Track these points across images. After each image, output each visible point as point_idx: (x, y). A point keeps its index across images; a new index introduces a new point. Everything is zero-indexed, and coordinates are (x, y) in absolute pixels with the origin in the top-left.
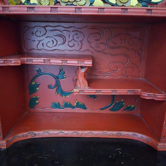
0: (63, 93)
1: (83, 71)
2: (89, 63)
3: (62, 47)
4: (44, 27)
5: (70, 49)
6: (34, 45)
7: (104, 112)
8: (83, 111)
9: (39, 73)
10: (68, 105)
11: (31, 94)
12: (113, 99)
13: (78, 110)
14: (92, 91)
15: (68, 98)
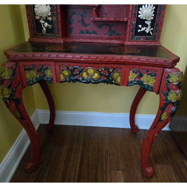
0: (85, 25)
1: (94, 9)
7: (106, 36)
8: (95, 35)
9: (74, 13)
10: (88, 32)
11: (69, 25)
12: (110, 29)
13: (92, 35)
14: (99, 19)
15: (88, 28)
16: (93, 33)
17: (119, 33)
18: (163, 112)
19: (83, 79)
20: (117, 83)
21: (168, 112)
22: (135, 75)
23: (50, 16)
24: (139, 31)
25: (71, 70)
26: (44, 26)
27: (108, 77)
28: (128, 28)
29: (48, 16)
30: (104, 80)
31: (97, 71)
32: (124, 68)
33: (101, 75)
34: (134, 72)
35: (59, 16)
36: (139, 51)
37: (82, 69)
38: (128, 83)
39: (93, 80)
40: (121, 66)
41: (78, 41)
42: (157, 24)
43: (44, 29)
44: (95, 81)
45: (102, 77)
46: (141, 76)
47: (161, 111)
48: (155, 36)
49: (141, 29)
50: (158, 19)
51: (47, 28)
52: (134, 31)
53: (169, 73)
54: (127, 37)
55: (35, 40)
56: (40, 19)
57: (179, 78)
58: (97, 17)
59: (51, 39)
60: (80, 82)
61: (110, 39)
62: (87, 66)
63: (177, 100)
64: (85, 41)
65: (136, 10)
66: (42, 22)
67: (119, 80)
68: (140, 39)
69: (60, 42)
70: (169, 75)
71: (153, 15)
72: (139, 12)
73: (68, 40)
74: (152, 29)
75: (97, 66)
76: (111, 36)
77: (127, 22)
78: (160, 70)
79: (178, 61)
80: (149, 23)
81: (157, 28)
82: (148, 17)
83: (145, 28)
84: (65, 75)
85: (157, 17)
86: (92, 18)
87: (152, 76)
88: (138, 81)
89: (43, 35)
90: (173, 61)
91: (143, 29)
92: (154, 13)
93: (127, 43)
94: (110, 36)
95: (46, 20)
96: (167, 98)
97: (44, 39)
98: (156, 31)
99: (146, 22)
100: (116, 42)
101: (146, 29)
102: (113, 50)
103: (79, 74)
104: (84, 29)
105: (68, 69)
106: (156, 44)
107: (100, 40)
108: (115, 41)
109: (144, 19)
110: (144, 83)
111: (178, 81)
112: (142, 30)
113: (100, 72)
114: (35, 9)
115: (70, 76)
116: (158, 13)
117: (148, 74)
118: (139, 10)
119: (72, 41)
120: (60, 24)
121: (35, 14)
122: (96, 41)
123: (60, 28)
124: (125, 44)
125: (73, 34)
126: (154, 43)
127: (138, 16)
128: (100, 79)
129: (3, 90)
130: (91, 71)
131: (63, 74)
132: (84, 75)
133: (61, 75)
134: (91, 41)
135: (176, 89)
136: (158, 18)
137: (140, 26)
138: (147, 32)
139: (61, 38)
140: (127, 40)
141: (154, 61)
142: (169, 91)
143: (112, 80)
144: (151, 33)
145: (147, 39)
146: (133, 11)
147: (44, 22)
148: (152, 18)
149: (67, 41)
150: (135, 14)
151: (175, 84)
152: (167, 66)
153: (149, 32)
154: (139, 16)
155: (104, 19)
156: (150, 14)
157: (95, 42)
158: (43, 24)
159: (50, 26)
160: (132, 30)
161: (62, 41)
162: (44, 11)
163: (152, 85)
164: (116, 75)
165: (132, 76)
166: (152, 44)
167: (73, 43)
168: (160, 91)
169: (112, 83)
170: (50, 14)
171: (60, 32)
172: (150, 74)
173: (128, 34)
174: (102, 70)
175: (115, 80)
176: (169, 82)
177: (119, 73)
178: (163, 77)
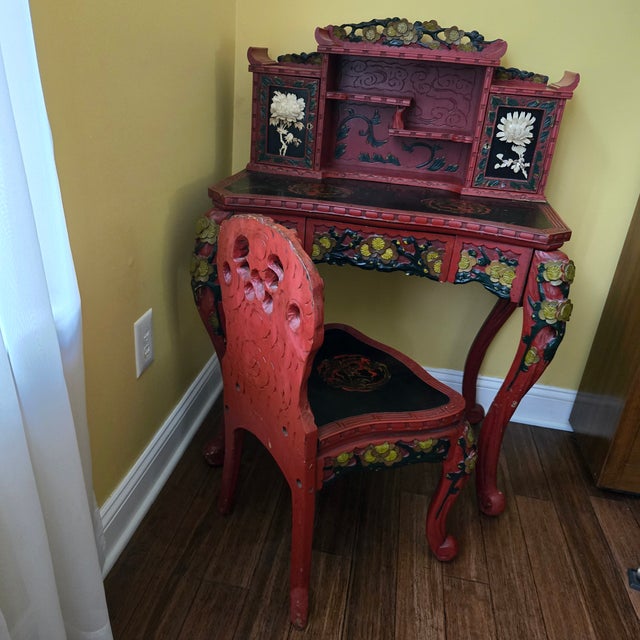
0: (375, 143)
1: (401, 111)
2: (406, 103)
3: (381, 86)
4: (366, 62)
5: (390, 88)
6: (351, 81)
7: (420, 171)
8: (395, 168)
9: (352, 114)
10: (378, 159)
11: (338, 140)
12: (433, 155)
13: (390, 166)
14: (407, 133)
15: (380, 150)
16: (391, 160)
17: (452, 167)
18: (528, 349)
19: (360, 259)
20: (432, 273)
21: (540, 347)
22: (474, 261)
23: (302, 121)
24: (497, 166)
25: (337, 238)
26: (285, 141)
27: (414, 260)
28: (473, 159)
29: (298, 121)
30: (405, 265)
31: (391, 244)
32: (451, 243)
33: (400, 253)
34: (470, 253)
35: (321, 122)
36: (488, 211)
37: (361, 238)
38: (457, 277)
39: (381, 262)
40: (444, 238)
41: (356, 177)
42: (539, 155)
43: (285, 147)
44: (385, 265)
45: (402, 258)
46: (486, 263)
47: (525, 345)
48: (533, 180)
49: (501, 163)
50: (541, 145)
51: (291, 146)
52: (485, 164)
53: (545, 260)
54: (469, 177)
55: (261, 168)
56: (279, 125)
57: (563, 271)
58: (405, 129)
59: (295, 169)
60: (354, 264)
61: (429, 178)
62: (373, 233)
63: (558, 321)
64: (370, 178)
65: (492, 121)
66: (282, 131)
67: (437, 268)
68: (499, 184)
69: (315, 177)
70: (542, 266)
71: (531, 136)
72: (500, 127)
73: (332, 175)
74: (528, 165)
75: (393, 233)
76: (433, 173)
77: (470, 145)
78: (525, 253)
79: (568, 239)
80: (520, 151)
81: (540, 163)
82: (518, 139)
83: (511, 161)
84: (324, 247)
85: (540, 139)
86: (391, 131)
87: (509, 265)
88: (478, 275)
89: (280, 160)
90: (554, 236)
91: (507, 163)
92: (531, 131)
93: (468, 191)
94: (429, 172)
95: (292, 129)
96: (537, 316)
97: (280, 167)
98: (536, 169)
99: (514, 149)
100: (442, 186)
101: (512, 164)
102: (432, 204)
103: (353, 247)
104: (371, 150)
105: (333, 235)
106: (537, 199)
107: (405, 180)
108: (440, 184)
109: (509, 141)
110: (492, 279)
111: (561, 279)
112: (503, 166)
113: (398, 246)
114: (273, 106)
115: (334, 250)
116: (541, 131)
117: (500, 261)
118: (499, 122)
119: (340, 176)
120: (320, 138)
121: (270, 114)
122: (396, 181)
123: (319, 146)
124: (463, 193)
125: (343, 161)
126: (531, 196)
127: (495, 135)
128: (396, 261)
129: (198, 266)
130: (379, 242)
131: (319, 244)
132: (365, 250)
133: (315, 247)
134: (384, 180)
135: (557, 297)
136: (542, 142)
137: (500, 156)
138: (516, 171)
139: (317, 168)
140: (469, 184)
141: (513, 233)
142: (541, 300)
143: (424, 265)
144: (524, 173)
145: (514, 185)
146: (486, 122)
147: (285, 132)
148: (528, 142)
149: (329, 175)
150: (489, 130)
151: (554, 284)
152: (541, 247)
153: (521, 171)
154: (498, 135)
155: (420, 134)
156: (523, 132)
157: (393, 182)
158: (284, 135)
159: (298, 142)
160: (482, 163)
161: (318, 176)
162: (292, 110)
163: (509, 286)
164: (431, 256)
165: (466, 263)
166: (527, 198)
167: (344, 182)
168: (526, 300)
169: (423, 274)
170: (301, 117)
171: (318, 155)
172: (506, 261)
173: (470, 173)
174: (402, 242)
175: (430, 266)
176: (543, 281)
177: (440, 252)
178: (532, 270)
